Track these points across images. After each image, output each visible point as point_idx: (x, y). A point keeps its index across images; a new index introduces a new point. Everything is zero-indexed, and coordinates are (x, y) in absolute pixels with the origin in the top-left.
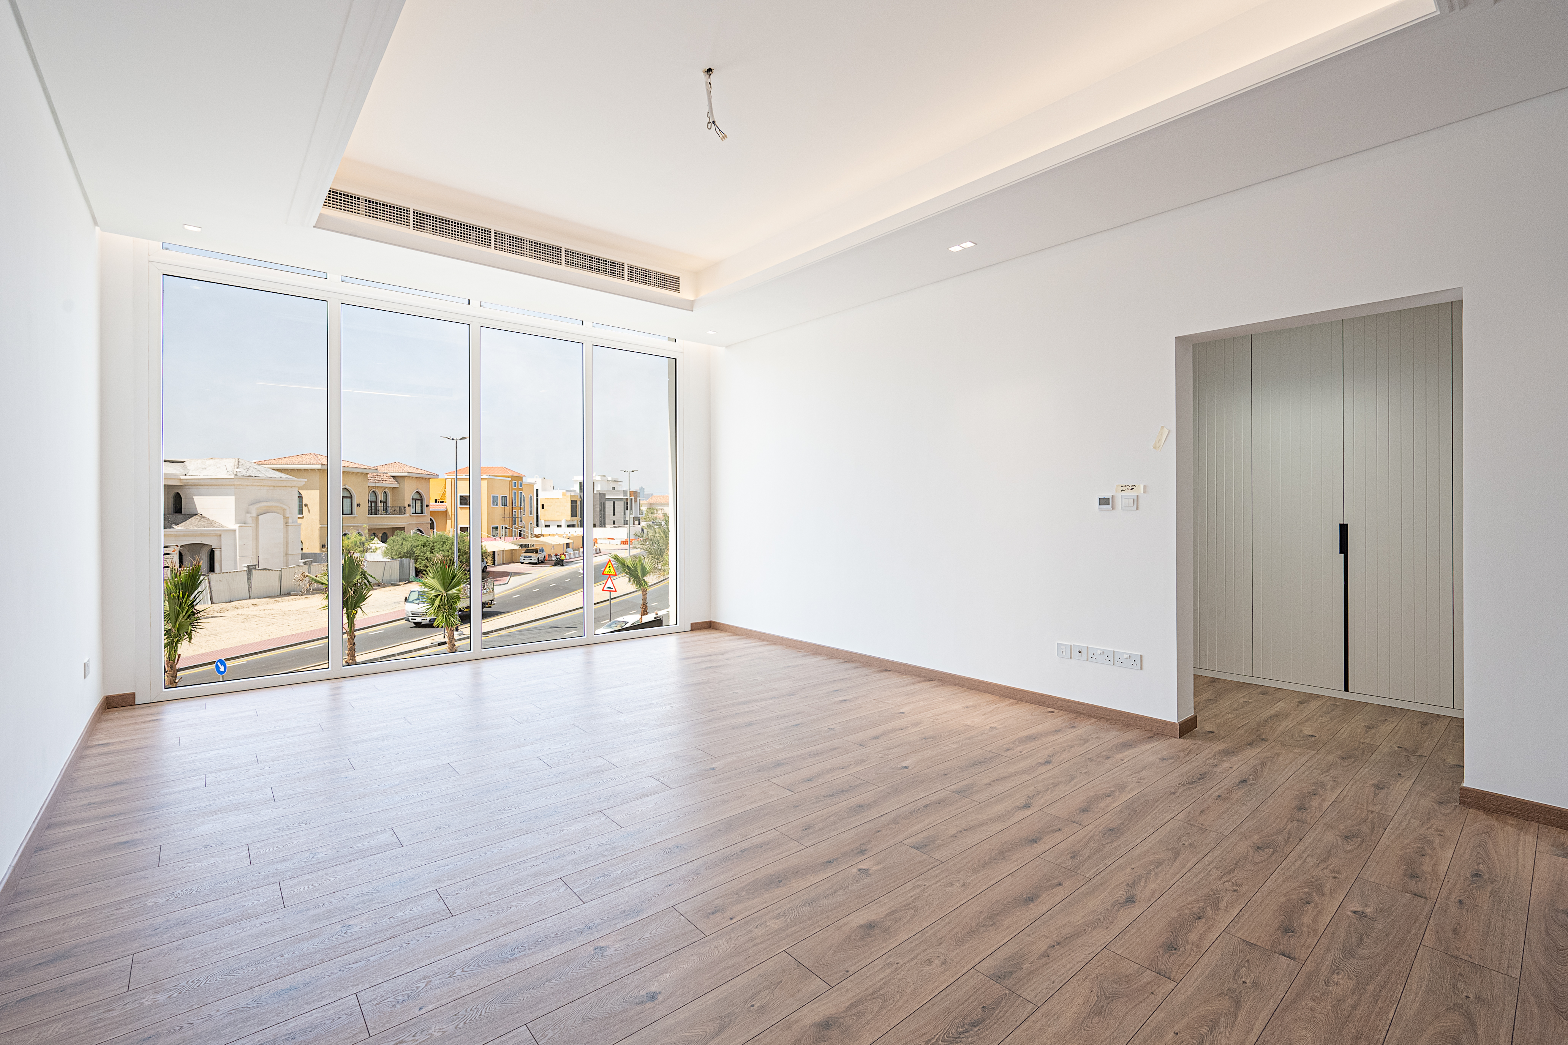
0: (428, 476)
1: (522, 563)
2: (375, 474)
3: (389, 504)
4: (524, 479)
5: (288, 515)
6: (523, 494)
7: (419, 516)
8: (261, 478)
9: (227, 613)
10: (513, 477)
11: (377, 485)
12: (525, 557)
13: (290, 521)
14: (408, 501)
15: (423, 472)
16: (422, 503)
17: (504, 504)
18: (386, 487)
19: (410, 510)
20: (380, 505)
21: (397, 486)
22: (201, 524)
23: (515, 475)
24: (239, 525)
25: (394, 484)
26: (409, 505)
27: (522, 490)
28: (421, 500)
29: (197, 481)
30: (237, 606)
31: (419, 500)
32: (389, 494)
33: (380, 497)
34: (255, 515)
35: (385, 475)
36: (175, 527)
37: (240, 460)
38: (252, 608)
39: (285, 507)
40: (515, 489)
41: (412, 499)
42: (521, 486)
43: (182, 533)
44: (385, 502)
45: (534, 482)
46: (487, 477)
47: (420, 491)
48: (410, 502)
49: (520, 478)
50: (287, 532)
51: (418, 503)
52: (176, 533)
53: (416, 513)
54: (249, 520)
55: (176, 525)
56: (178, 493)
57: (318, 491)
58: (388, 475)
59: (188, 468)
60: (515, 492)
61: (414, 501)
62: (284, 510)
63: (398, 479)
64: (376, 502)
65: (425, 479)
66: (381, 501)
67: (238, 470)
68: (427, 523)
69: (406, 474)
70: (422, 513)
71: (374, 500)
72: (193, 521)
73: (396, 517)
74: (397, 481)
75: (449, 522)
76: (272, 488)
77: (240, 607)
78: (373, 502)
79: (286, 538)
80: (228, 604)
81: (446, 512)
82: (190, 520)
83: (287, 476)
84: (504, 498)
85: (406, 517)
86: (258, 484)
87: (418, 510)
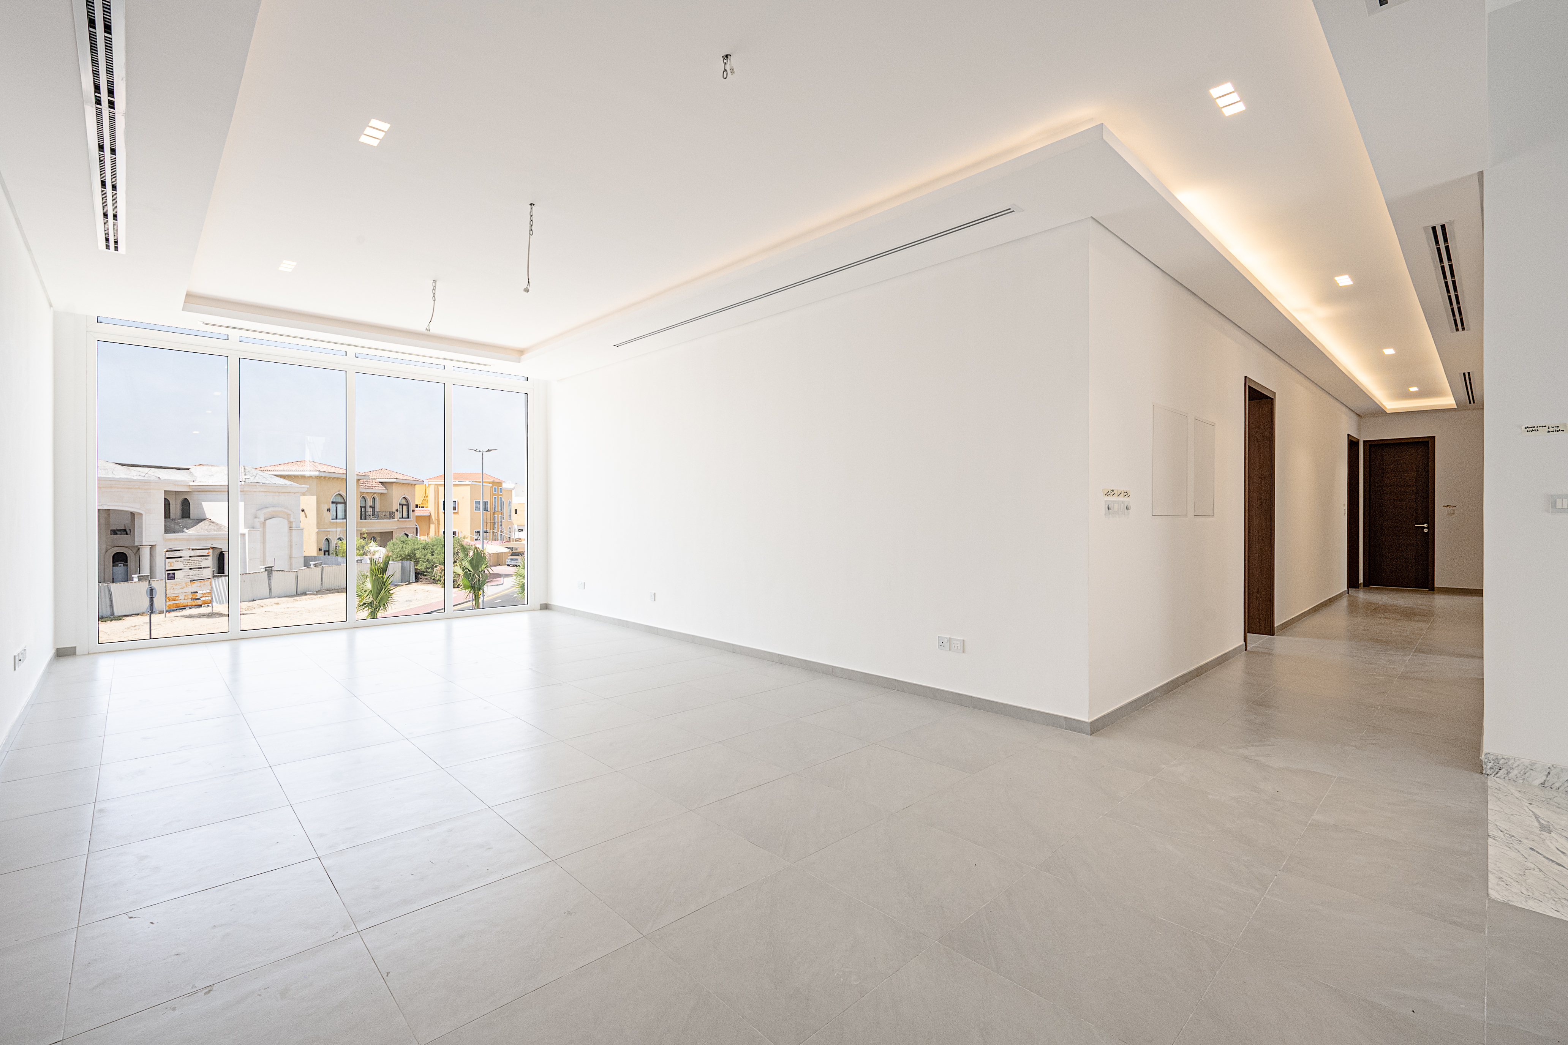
0: (415, 482)
1: (509, 565)
2: (365, 480)
3: (377, 510)
4: (504, 486)
5: (292, 520)
6: (503, 499)
7: (405, 521)
8: (268, 485)
9: (254, 611)
10: (494, 483)
11: (368, 491)
12: (512, 559)
13: (294, 525)
14: (395, 506)
15: (409, 478)
16: (408, 508)
17: (485, 509)
18: (375, 493)
19: (398, 515)
20: (369, 510)
21: (385, 491)
22: (211, 529)
23: (496, 481)
24: (248, 529)
25: (383, 490)
26: (397, 510)
27: (501, 495)
28: (408, 505)
29: (207, 487)
30: (262, 604)
31: (405, 505)
32: (377, 499)
33: (370, 503)
34: (262, 520)
35: (374, 481)
36: (186, 531)
37: (246, 468)
38: (275, 606)
39: (290, 512)
40: (495, 495)
41: (400, 504)
42: (501, 492)
43: (194, 537)
44: (373, 507)
45: (512, 487)
46: (470, 483)
47: (406, 496)
48: (398, 507)
49: (500, 484)
50: (291, 536)
51: (405, 508)
52: (188, 537)
53: (402, 518)
54: (258, 525)
55: (187, 529)
56: (186, 499)
57: (315, 497)
58: (376, 481)
59: (195, 475)
60: (495, 498)
61: (401, 506)
62: (289, 515)
63: (386, 485)
64: (365, 507)
65: (412, 485)
66: (370, 507)
67: (246, 477)
68: (413, 528)
69: (395, 480)
70: (408, 518)
71: (364, 505)
72: (203, 525)
73: (385, 522)
74: (385, 487)
75: (432, 526)
76: (277, 494)
77: (264, 606)
78: (363, 507)
79: (291, 541)
80: (251, 602)
81: (429, 517)
82: (200, 524)
83: (291, 483)
84: (485, 503)
85: (395, 522)
86: (265, 490)
87: (405, 515)
